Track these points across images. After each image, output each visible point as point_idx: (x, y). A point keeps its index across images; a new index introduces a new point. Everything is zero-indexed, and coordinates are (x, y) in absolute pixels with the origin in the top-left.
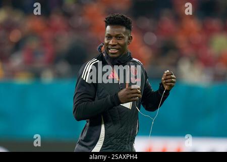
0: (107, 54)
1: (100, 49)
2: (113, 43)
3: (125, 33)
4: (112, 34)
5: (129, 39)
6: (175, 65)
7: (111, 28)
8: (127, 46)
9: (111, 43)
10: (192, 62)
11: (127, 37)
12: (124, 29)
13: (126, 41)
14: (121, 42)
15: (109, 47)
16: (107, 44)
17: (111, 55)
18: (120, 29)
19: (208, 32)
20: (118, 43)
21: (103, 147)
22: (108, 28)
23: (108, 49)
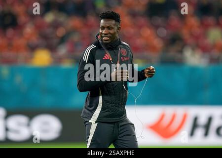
0: (102, 41)
1: (97, 37)
2: (106, 33)
3: (114, 25)
4: (105, 26)
5: (118, 29)
6: (181, 52)
7: (104, 21)
8: (117, 35)
9: (104, 32)
10: (193, 49)
11: (116, 28)
12: (114, 22)
13: (115, 31)
14: (112, 32)
15: (103, 36)
16: (101, 33)
17: (105, 42)
18: (110, 22)
19: (205, 26)
20: (109, 33)
21: (101, 110)
22: (102, 21)
23: (102, 37)
